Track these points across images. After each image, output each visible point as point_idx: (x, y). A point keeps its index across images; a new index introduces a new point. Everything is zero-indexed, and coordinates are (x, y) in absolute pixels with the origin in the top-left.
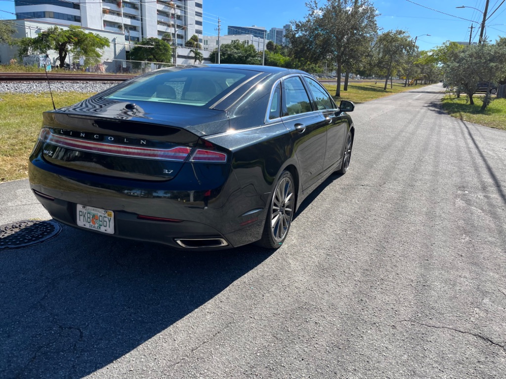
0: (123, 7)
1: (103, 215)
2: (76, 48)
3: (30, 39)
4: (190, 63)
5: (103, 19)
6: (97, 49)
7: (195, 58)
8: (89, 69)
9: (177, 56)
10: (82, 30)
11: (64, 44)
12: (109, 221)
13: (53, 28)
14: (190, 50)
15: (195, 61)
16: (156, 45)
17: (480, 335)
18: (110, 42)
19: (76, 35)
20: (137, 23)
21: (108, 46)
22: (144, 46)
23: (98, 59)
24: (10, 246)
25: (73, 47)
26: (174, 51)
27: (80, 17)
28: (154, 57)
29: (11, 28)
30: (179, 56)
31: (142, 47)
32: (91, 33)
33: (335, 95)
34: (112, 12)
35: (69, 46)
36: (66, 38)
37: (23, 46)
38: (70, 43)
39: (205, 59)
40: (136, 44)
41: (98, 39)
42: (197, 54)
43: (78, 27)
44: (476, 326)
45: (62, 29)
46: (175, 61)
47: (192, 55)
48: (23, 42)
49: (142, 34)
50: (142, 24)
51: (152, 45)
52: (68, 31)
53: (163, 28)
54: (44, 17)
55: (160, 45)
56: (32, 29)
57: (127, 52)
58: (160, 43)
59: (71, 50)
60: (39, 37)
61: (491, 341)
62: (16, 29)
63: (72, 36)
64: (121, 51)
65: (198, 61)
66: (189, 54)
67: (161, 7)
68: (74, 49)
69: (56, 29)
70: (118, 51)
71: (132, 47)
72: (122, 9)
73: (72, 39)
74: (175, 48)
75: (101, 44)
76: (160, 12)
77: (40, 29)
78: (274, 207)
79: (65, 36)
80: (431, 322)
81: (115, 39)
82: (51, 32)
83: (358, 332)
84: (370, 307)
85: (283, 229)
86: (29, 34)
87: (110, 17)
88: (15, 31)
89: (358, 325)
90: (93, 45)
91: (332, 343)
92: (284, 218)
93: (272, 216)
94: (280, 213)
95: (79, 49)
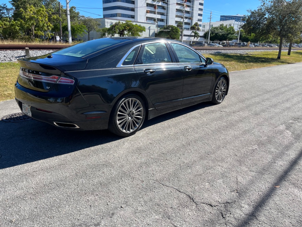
0: (157, 9)
2: (129, 33)
3: (106, 28)
4: (191, 39)
5: (146, 16)
6: (139, 33)
7: (195, 36)
9: (183, 35)
10: (131, 23)
11: (123, 31)
12: (30, 110)
14: (192, 31)
15: (195, 38)
16: (172, 29)
17: (190, 195)
18: (146, 29)
19: (128, 26)
20: (164, 17)
21: (145, 31)
22: (164, 30)
26: (182, 32)
27: (134, 16)
28: (170, 36)
29: (98, 23)
30: (185, 35)
31: (164, 31)
32: (136, 24)
33: (277, 58)
34: (151, 12)
35: (125, 32)
36: (123, 28)
37: (103, 32)
38: (125, 30)
39: (201, 37)
40: (161, 29)
41: (140, 27)
42: (196, 33)
43: (130, 21)
44: (194, 192)
45: (122, 23)
46: (182, 38)
47: (193, 34)
48: (103, 30)
49: (167, 24)
50: (167, 18)
51: (169, 29)
52: (125, 23)
53: (178, 19)
54: (116, 16)
55: (173, 29)
56: (108, 23)
57: (156, 34)
58: (174, 28)
59: (126, 34)
60: (111, 27)
61: (193, 200)
62: (100, 23)
63: (126, 26)
64: (153, 33)
65: (196, 38)
66: (191, 34)
67: (178, 7)
68: (128, 33)
69: (119, 22)
70: (151, 34)
71: (158, 31)
72: (157, 10)
73: (127, 28)
74: (183, 31)
75: (141, 30)
76: (178, 10)
77: (112, 23)
78: (119, 113)
79: (123, 26)
80: (167, 184)
81: (150, 27)
82: (116, 24)
83: (120, 180)
84: (141, 170)
85: (133, 127)
86: (107, 26)
87: (150, 15)
88: (100, 24)
89: (124, 177)
90: (137, 31)
91: (100, 182)
92: (133, 121)
93: (118, 118)
94: (130, 118)
95: (130, 33)
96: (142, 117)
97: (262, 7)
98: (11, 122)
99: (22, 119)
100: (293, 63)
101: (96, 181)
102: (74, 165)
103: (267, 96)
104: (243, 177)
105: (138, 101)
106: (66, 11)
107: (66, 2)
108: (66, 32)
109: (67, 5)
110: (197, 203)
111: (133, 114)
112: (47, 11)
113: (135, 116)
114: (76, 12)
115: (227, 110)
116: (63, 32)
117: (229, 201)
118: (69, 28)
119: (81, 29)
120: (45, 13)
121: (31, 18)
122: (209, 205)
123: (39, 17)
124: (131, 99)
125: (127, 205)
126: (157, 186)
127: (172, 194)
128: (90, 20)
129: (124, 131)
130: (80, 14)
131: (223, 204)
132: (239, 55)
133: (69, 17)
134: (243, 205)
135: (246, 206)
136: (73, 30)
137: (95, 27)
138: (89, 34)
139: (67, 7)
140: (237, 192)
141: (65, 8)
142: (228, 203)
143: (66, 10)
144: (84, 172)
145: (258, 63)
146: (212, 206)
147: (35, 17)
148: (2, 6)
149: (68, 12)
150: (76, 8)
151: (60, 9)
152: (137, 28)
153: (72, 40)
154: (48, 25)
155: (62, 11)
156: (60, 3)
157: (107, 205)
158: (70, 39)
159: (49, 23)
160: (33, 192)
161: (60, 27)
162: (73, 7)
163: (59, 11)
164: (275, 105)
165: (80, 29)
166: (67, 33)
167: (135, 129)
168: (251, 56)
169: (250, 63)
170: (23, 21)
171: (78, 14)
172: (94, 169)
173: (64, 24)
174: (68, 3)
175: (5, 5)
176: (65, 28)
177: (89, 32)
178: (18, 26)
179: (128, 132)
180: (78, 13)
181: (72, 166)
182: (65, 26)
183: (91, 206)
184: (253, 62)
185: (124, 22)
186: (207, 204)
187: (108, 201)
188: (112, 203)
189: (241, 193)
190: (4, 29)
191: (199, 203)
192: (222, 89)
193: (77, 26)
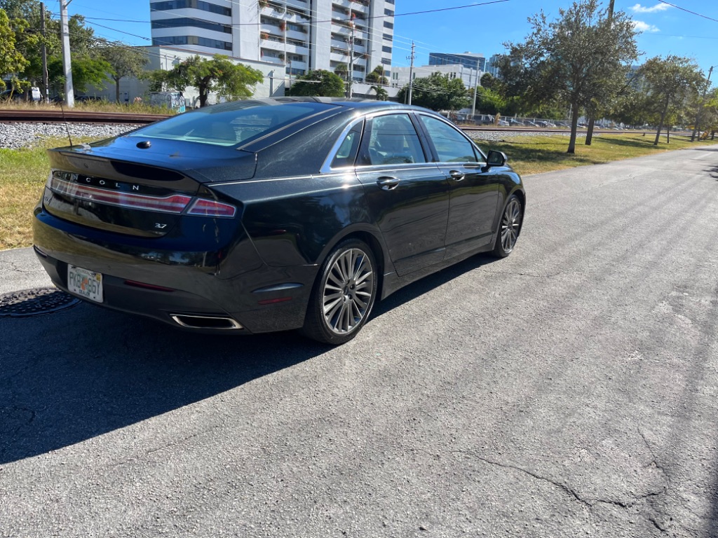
0: (287, 30)
1: (92, 279)
2: (221, 85)
3: (164, 72)
5: (260, 46)
6: (248, 86)
7: (377, 97)
9: (351, 94)
10: (229, 61)
11: (207, 79)
12: (98, 286)
13: (194, 58)
14: (370, 86)
16: (325, 80)
17: (564, 484)
18: (263, 77)
19: (221, 67)
20: (303, 51)
21: (261, 81)
22: (308, 81)
23: (248, 98)
24: (12, 314)
25: (217, 83)
26: (348, 88)
27: (231, 44)
29: (141, 57)
30: (355, 95)
31: (305, 83)
32: (240, 64)
33: (566, 150)
34: (272, 37)
35: (212, 81)
36: (208, 71)
37: (155, 81)
38: (214, 77)
39: (391, 99)
40: (298, 78)
41: (248, 73)
42: (379, 91)
43: (225, 57)
44: (566, 472)
45: (205, 59)
47: (374, 93)
48: (155, 75)
49: (310, 66)
50: (310, 52)
51: (319, 80)
52: (212, 62)
53: (337, 57)
54: (187, 43)
55: (329, 80)
56: (168, 59)
57: (287, 89)
58: (330, 77)
59: (215, 87)
60: (176, 69)
61: (576, 496)
62: (148, 58)
63: (216, 69)
64: (279, 88)
66: (369, 91)
67: (337, 29)
68: (219, 85)
69: (197, 58)
70: (274, 91)
71: (292, 83)
72: (286, 32)
73: (217, 72)
74: (350, 84)
75: (252, 79)
76: (335, 36)
77: (178, 59)
78: (327, 286)
79: (208, 68)
80: (498, 458)
81: (272, 73)
82: (190, 63)
83: (381, 458)
84: (420, 430)
85: (352, 320)
86: (164, 65)
87: (269, 44)
88: (147, 61)
89: (387, 450)
90: (243, 80)
91: (335, 466)
92: (353, 304)
93: (325, 298)
94: (347, 297)
95: (224, 86)
96: (370, 295)
97: (534, 38)
98: (13, 317)
99: (38, 309)
100: (603, 163)
101: (323, 463)
102: (246, 426)
103: (595, 237)
104: (652, 430)
105: (365, 254)
106: (59, 26)
107: (61, 3)
108: (60, 78)
109: (61, 12)
110: (588, 502)
111: (354, 286)
112: (13, 25)
113: (357, 292)
114: (84, 28)
115: (530, 271)
116: (52, 78)
117: (654, 490)
118: (68, 69)
119: (98, 70)
120: (7, 30)
122: (616, 503)
124: (351, 250)
125: (432, 523)
126: (476, 466)
127: (520, 483)
128: (122, 50)
129: (336, 330)
130: (96, 35)
131: (645, 499)
132: (487, 142)
133: (66, 40)
134: (685, 496)
135: (692, 497)
136: (78, 74)
137: (135, 68)
138: (118, 85)
139: (61, 15)
140: (658, 467)
141: (56, 19)
142: (653, 494)
143: (59, 24)
144: (282, 443)
145: (533, 161)
146: (623, 506)
149: (66, 29)
150: (85, 19)
151: (42, 21)
152: (242, 74)
153: (77, 98)
154: (17, 58)
155: (49, 26)
156: (44, 6)
157: (384, 526)
158: (70, 95)
159: (18, 54)
160: (175, 510)
161: (44, 64)
162: (76, 17)
163: (39, 23)
164: (623, 258)
165: (96, 71)
166: (60, 80)
167: (358, 323)
168: (512, 145)
169: (518, 162)
171: (90, 35)
172: (303, 433)
173: (54, 58)
174: (65, 7)
176: (57, 68)
177: (117, 80)
179: (343, 332)
180: (90, 32)
181: (243, 430)
182: (57, 63)
183: (344, 533)
184: (522, 160)
185: (209, 59)
186: (610, 502)
187: (381, 517)
188: (393, 521)
189: (666, 466)
191: (593, 502)
192: (512, 222)
193: (87, 63)
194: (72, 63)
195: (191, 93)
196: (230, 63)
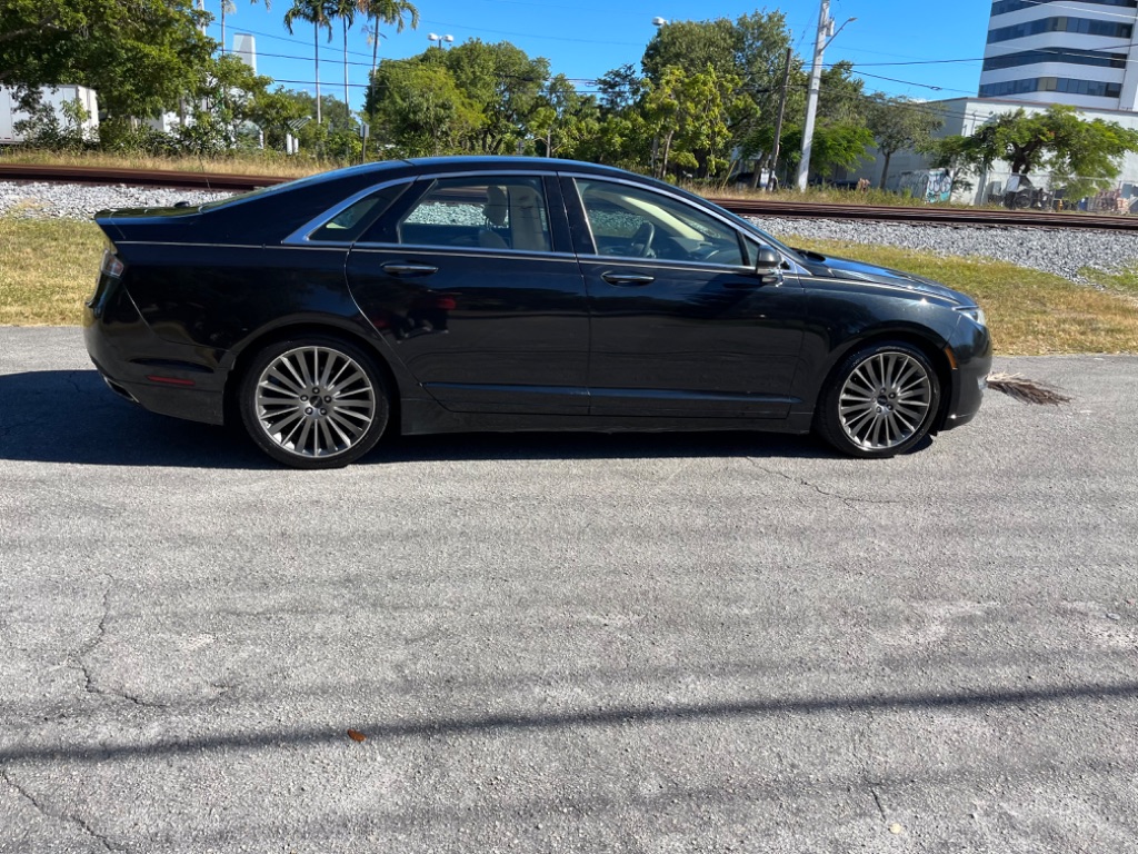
2: (1062, 156)
6: (1110, 157)
8: (1086, 203)
10: (1072, 114)
11: (1030, 146)
19: (1056, 126)
23: (1110, 180)
25: (1055, 153)
27: (1120, 86)
29: (932, 118)
35: (1044, 151)
36: (1029, 134)
38: (1040, 143)
41: (1112, 134)
43: (1069, 109)
45: (1037, 114)
48: (945, 145)
52: (1043, 117)
56: (978, 119)
59: (1048, 161)
63: (1045, 129)
68: (1057, 157)
69: (1019, 113)
73: (1044, 135)
78: (264, 384)
79: (1029, 129)
82: (1006, 121)
85: (328, 443)
86: (966, 128)
88: (939, 124)
90: (1099, 147)
92: (327, 421)
93: (260, 399)
94: (315, 410)
95: (1067, 160)
96: (369, 420)
105: (351, 360)
106: (806, 84)
107: (816, 47)
108: (794, 154)
109: (814, 61)
111: (330, 399)
112: (721, 86)
113: (336, 408)
114: (851, 79)
116: (784, 153)
118: (807, 142)
119: (849, 142)
120: (711, 91)
121: (665, 110)
123: (689, 104)
124: (316, 348)
128: (904, 108)
129: (290, 446)
130: (865, 90)
133: (814, 99)
136: (820, 145)
137: (917, 134)
138: (887, 162)
139: (814, 65)
141: (806, 70)
143: (810, 77)
147: (673, 104)
148: (622, 71)
149: (816, 84)
150: (854, 67)
151: (786, 75)
152: (1093, 136)
153: (811, 181)
154: (716, 130)
155: (794, 80)
156: (792, 53)
158: (803, 180)
161: (776, 136)
162: (841, 65)
163: (787, 81)
165: (845, 144)
166: (795, 158)
167: (338, 452)
170: (640, 120)
171: (855, 90)
173: (794, 127)
174: (821, 51)
175: (630, 68)
176: (794, 141)
177: (888, 155)
178: (622, 135)
180: (857, 87)
182: (794, 134)
185: (1042, 112)
190: (583, 142)
192: (895, 394)
193: (835, 132)
194: (814, 134)
195: (1001, 173)
196: (1074, 118)
